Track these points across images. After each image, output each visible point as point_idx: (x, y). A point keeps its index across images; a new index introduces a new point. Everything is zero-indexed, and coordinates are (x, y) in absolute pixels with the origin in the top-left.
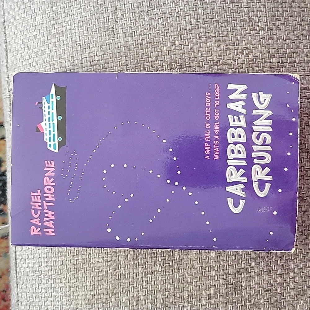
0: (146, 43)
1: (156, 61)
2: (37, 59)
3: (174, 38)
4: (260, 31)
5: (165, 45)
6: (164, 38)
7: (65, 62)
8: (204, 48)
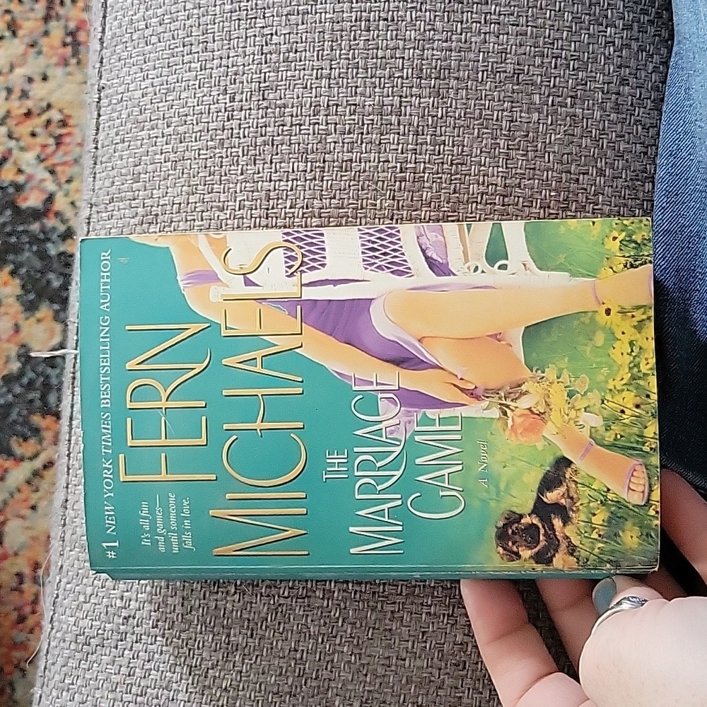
0: (377, 18)
1: (392, 58)
2: (160, 29)
3: (435, 16)
4: (609, 29)
5: (414, 28)
6: (414, 13)
7: (212, 42)
8: (492, 44)
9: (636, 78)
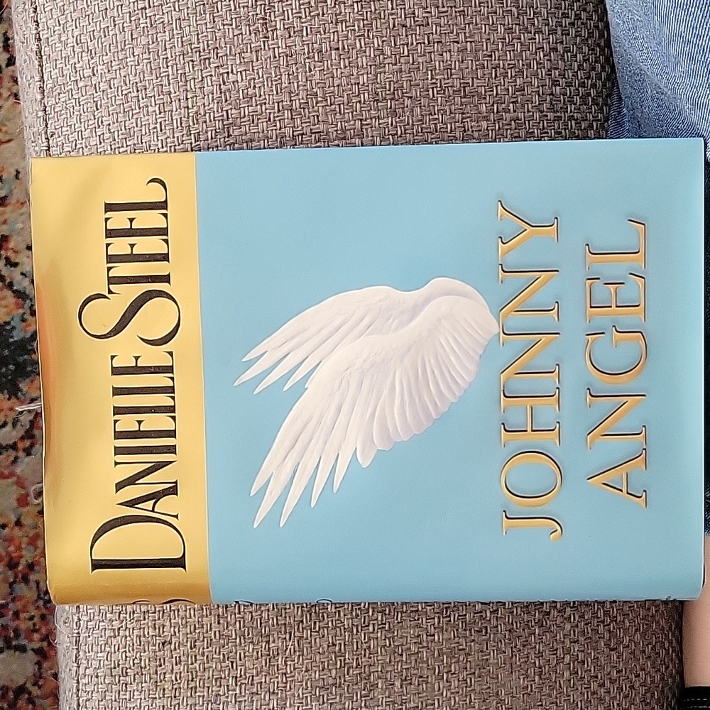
1: (348, 85)
4: (537, 35)
5: (364, 54)
6: (362, 40)
7: (167, 84)
8: (437, 63)
9: (565, 78)
